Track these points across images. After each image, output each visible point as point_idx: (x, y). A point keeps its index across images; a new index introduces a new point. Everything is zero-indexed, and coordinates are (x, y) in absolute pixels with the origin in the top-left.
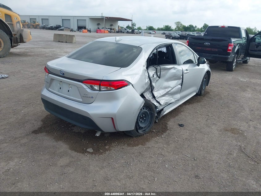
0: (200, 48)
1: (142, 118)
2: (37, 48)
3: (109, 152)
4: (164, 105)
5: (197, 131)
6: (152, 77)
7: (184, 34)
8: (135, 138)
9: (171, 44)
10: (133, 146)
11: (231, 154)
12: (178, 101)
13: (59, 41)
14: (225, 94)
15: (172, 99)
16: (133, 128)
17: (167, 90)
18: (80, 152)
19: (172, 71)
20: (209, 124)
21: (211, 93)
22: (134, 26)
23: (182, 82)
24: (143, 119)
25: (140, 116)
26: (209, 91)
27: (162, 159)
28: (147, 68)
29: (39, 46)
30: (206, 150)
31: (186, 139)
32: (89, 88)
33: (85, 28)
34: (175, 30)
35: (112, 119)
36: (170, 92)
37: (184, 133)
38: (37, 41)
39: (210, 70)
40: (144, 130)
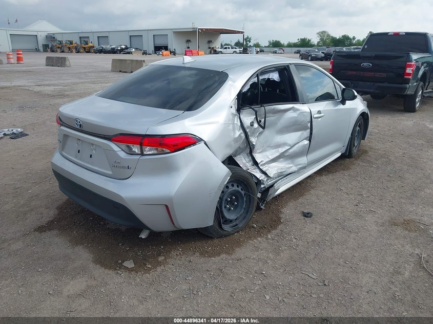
0: (354, 73)
1: (231, 203)
2: (82, 83)
3: (162, 267)
4: (276, 178)
5: (335, 227)
6: (248, 127)
7: (332, 51)
8: (216, 241)
9: (288, 66)
10: (210, 257)
11: (399, 273)
12: (304, 168)
13: (121, 71)
14: (397, 155)
15: (292, 165)
16: (210, 222)
17: (282, 150)
18: (110, 268)
19: (290, 115)
20: (361, 211)
21: (370, 153)
22: (248, 42)
23: (311, 133)
24: (233, 204)
25: (226, 200)
26: (367, 149)
27: (260, 282)
28: (239, 110)
29: (86, 80)
30: (350, 265)
31: (313, 241)
32: (123, 150)
33: (166, 48)
34: (318, 45)
35: (167, 206)
36: (287, 154)
37: (312, 230)
38: (85, 73)
39: (367, 111)
40: (234, 223)
